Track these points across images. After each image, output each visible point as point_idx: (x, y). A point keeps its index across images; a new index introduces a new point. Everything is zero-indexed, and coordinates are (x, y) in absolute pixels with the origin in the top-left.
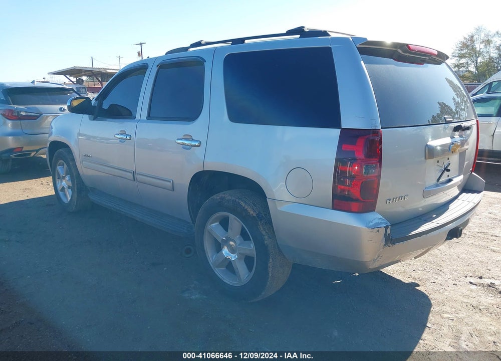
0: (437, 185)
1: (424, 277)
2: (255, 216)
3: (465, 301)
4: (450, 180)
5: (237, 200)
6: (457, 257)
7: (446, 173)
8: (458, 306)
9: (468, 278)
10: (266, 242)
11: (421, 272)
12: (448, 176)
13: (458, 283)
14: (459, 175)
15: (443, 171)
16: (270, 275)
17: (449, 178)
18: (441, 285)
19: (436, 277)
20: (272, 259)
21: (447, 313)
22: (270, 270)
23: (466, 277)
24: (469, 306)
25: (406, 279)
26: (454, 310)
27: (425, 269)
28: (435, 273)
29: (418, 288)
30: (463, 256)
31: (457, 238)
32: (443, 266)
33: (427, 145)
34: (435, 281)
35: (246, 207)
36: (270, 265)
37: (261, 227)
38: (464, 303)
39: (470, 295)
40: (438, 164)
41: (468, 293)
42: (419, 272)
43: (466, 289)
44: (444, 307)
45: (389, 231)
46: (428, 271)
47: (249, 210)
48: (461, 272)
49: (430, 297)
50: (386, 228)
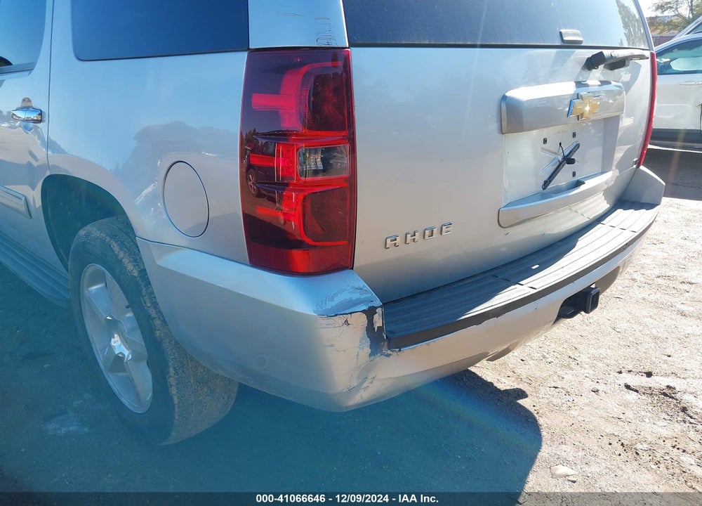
0: (543, 196)
1: (538, 374)
2: (136, 274)
3: (609, 429)
4: (579, 183)
5: (108, 239)
6: (610, 329)
7: (567, 168)
8: (591, 443)
9: (624, 375)
10: (158, 333)
11: (535, 362)
12: (574, 174)
13: (600, 387)
14: (603, 173)
15: (561, 164)
16: (176, 401)
17: (576, 178)
18: (568, 393)
19: (561, 373)
20: (175, 369)
21: (566, 462)
22: (174, 391)
23: (620, 372)
24: (614, 443)
25: (503, 380)
26: (581, 454)
27: (544, 357)
28: (563, 366)
29: (521, 402)
30: (622, 325)
31: (587, 312)
32: (581, 348)
33: (504, 98)
34: (559, 384)
35: (121, 255)
36: (172, 381)
37: (148, 301)
38: (607, 435)
39: (621, 416)
40: (544, 146)
41: (617, 411)
42: (531, 362)
43: (615, 401)
44: (563, 446)
45: (378, 321)
46: (549, 360)
47: (126, 261)
48: (613, 362)
49: (541, 421)
50: (370, 313)
